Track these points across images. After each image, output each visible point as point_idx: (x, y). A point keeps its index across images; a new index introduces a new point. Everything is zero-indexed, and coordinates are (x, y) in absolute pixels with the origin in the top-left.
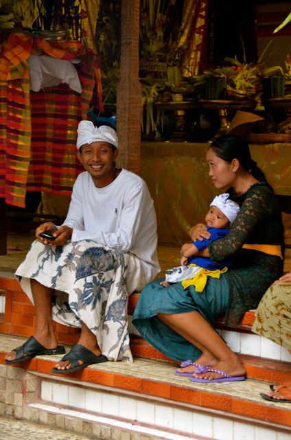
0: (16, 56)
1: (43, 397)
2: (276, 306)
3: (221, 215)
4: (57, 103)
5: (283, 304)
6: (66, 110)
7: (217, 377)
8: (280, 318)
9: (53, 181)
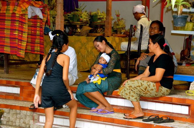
0: (24, 6)
1: (40, 121)
2: (129, 87)
3: (104, 60)
4: (32, 22)
5: (131, 86)
6: (36, 25)
7: (106, 112)
8: (130, 90)
9: (31, 48)
